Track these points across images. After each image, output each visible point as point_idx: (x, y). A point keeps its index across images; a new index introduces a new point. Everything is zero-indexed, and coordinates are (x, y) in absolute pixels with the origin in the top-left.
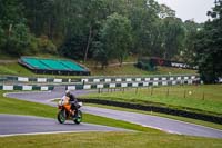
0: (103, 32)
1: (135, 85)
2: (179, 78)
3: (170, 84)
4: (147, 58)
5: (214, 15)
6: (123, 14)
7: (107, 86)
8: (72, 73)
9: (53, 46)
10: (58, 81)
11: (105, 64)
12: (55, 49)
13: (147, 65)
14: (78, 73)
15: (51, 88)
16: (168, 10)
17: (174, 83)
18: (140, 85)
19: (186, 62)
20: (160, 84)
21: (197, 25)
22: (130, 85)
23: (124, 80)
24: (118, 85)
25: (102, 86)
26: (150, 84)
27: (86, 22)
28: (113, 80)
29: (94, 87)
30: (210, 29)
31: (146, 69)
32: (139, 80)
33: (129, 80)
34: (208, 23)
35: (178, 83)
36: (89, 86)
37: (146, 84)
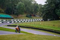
0: (17, 7)
1: (26, 21)
2: (37, 20)
3: (35, 21)
4: (29, 14)
5: (46, 3)
6: (22, 2)
7: (18, 22)
8: (8, 18)
9: (3, 11)
10: (4, 20)
11: (18, 16)
12: (4, 12)
13: (29, 16)
14: (10, 18)
15: (3, 22)
16: (35, 1)
17: (36, 21)
18: (27, 21)
19: (39, 15)
20: (33, 21)
21: (42, 5)
22: (24, 21)
23: (23, 20)
24: (21, 22)
25: (17, 22)
26: (30, 21)
27: (12, 4)
28: (20, 20)
29: (15, 22)
30: (45, 6)
31: (29, 17)
32: (27, 20)
33: (24, 20)
34: (45, 5)
35: (37, 21)
36: (13, 22)
37: (29, 21)
